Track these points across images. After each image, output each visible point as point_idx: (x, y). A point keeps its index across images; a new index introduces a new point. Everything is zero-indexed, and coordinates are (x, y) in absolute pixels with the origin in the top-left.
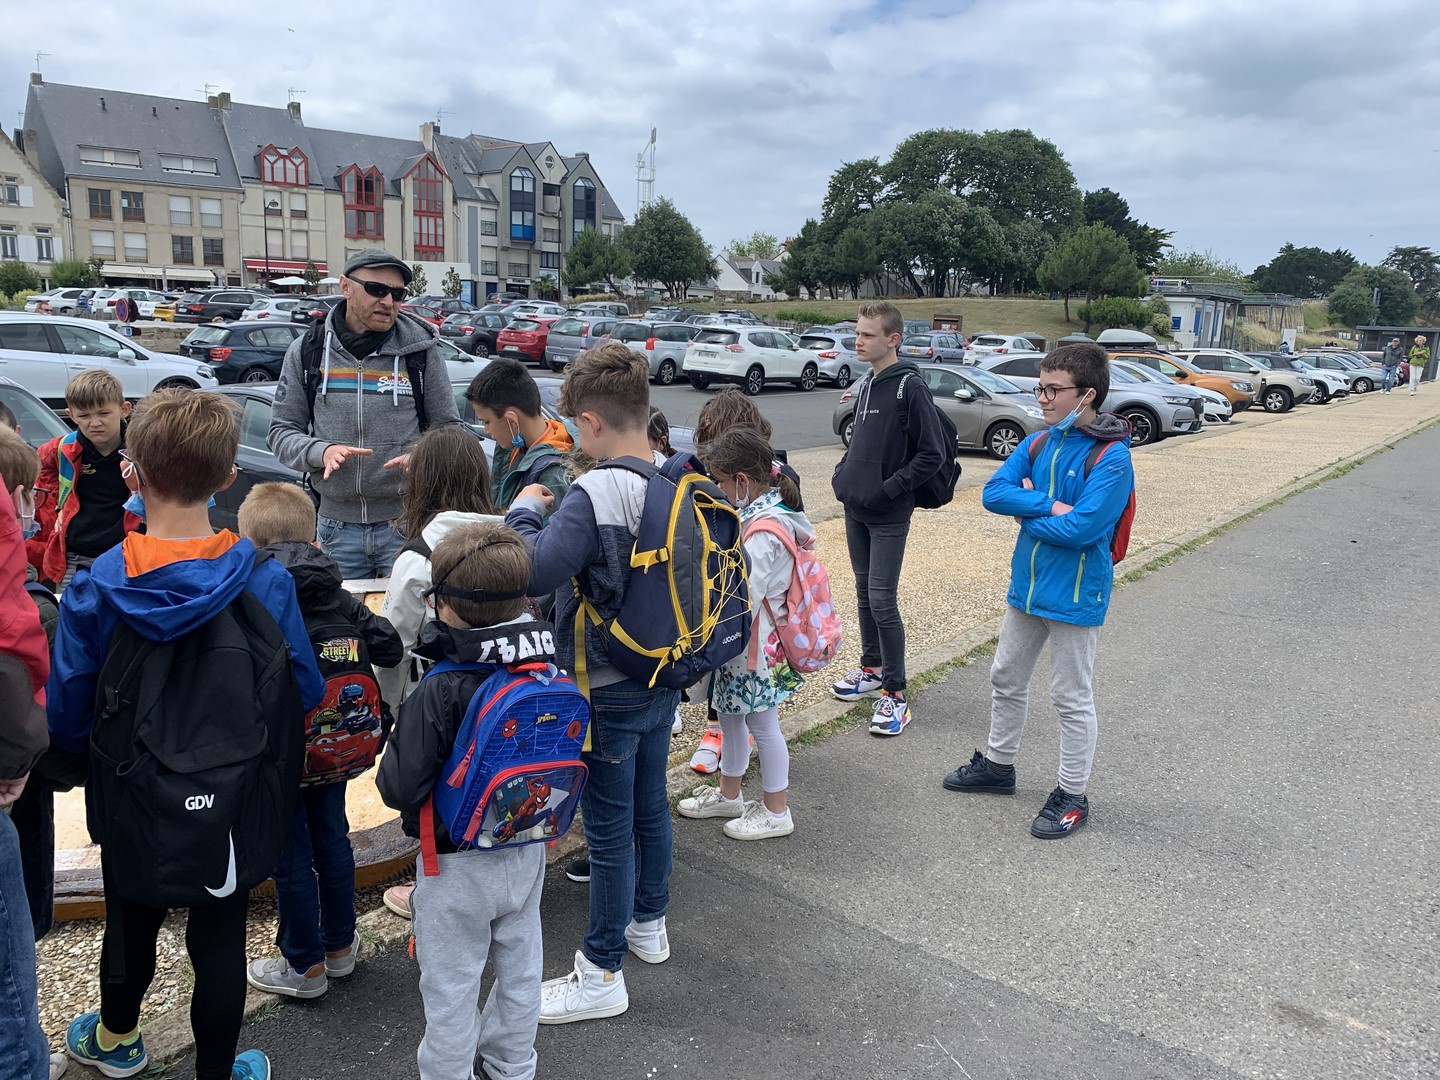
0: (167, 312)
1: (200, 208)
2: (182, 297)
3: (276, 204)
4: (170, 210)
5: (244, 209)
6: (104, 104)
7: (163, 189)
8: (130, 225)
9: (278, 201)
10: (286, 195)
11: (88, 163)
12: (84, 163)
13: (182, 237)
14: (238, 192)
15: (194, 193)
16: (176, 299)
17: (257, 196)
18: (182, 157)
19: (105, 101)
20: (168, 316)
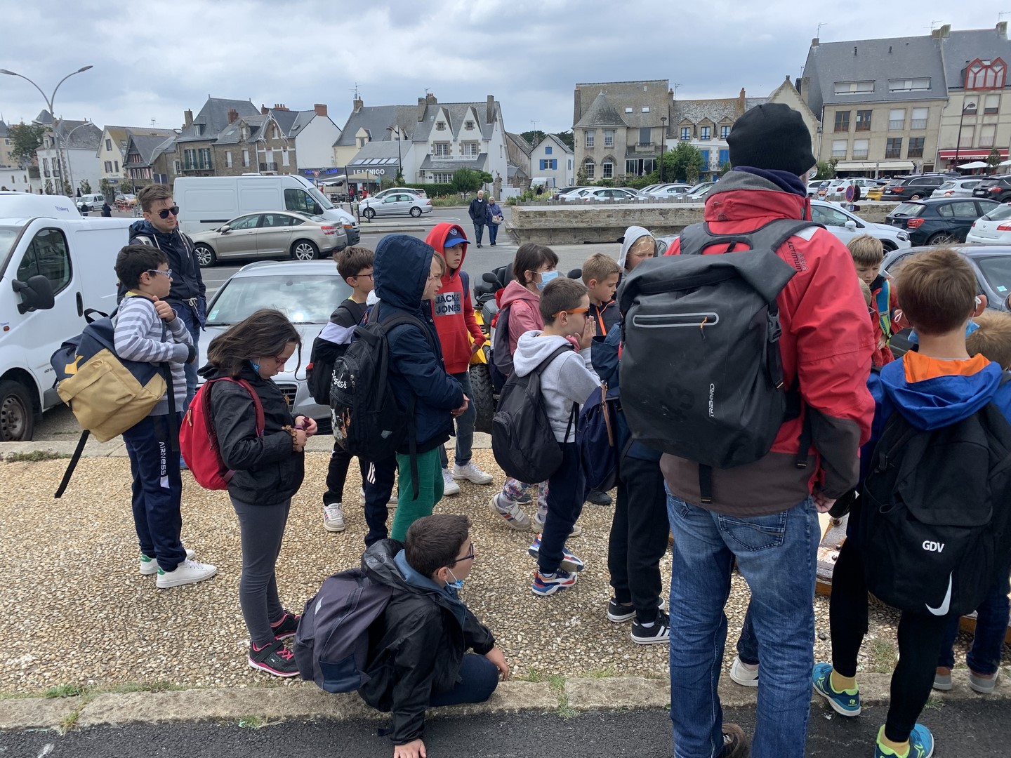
0: (877, 194)
1: (911, 115)
2: (889, 183)
3: (973, 105)
4: (890, 120)
5: (946, 112)
6: (856, 51)
7: (887, 106)
8: (860, 134)
9: (975, 103)
10: (983, 97)
11: (839, 94)
12: (836, 94)
13: (894, 139)
14: (943, 100)
15: (909, 105)
16: (884, 184)
17: (958, 101)
18: (904, 80)
19: (856, 48)
20: (877, 196)
